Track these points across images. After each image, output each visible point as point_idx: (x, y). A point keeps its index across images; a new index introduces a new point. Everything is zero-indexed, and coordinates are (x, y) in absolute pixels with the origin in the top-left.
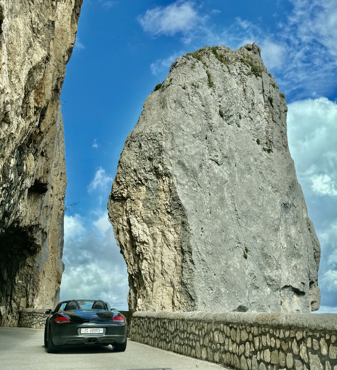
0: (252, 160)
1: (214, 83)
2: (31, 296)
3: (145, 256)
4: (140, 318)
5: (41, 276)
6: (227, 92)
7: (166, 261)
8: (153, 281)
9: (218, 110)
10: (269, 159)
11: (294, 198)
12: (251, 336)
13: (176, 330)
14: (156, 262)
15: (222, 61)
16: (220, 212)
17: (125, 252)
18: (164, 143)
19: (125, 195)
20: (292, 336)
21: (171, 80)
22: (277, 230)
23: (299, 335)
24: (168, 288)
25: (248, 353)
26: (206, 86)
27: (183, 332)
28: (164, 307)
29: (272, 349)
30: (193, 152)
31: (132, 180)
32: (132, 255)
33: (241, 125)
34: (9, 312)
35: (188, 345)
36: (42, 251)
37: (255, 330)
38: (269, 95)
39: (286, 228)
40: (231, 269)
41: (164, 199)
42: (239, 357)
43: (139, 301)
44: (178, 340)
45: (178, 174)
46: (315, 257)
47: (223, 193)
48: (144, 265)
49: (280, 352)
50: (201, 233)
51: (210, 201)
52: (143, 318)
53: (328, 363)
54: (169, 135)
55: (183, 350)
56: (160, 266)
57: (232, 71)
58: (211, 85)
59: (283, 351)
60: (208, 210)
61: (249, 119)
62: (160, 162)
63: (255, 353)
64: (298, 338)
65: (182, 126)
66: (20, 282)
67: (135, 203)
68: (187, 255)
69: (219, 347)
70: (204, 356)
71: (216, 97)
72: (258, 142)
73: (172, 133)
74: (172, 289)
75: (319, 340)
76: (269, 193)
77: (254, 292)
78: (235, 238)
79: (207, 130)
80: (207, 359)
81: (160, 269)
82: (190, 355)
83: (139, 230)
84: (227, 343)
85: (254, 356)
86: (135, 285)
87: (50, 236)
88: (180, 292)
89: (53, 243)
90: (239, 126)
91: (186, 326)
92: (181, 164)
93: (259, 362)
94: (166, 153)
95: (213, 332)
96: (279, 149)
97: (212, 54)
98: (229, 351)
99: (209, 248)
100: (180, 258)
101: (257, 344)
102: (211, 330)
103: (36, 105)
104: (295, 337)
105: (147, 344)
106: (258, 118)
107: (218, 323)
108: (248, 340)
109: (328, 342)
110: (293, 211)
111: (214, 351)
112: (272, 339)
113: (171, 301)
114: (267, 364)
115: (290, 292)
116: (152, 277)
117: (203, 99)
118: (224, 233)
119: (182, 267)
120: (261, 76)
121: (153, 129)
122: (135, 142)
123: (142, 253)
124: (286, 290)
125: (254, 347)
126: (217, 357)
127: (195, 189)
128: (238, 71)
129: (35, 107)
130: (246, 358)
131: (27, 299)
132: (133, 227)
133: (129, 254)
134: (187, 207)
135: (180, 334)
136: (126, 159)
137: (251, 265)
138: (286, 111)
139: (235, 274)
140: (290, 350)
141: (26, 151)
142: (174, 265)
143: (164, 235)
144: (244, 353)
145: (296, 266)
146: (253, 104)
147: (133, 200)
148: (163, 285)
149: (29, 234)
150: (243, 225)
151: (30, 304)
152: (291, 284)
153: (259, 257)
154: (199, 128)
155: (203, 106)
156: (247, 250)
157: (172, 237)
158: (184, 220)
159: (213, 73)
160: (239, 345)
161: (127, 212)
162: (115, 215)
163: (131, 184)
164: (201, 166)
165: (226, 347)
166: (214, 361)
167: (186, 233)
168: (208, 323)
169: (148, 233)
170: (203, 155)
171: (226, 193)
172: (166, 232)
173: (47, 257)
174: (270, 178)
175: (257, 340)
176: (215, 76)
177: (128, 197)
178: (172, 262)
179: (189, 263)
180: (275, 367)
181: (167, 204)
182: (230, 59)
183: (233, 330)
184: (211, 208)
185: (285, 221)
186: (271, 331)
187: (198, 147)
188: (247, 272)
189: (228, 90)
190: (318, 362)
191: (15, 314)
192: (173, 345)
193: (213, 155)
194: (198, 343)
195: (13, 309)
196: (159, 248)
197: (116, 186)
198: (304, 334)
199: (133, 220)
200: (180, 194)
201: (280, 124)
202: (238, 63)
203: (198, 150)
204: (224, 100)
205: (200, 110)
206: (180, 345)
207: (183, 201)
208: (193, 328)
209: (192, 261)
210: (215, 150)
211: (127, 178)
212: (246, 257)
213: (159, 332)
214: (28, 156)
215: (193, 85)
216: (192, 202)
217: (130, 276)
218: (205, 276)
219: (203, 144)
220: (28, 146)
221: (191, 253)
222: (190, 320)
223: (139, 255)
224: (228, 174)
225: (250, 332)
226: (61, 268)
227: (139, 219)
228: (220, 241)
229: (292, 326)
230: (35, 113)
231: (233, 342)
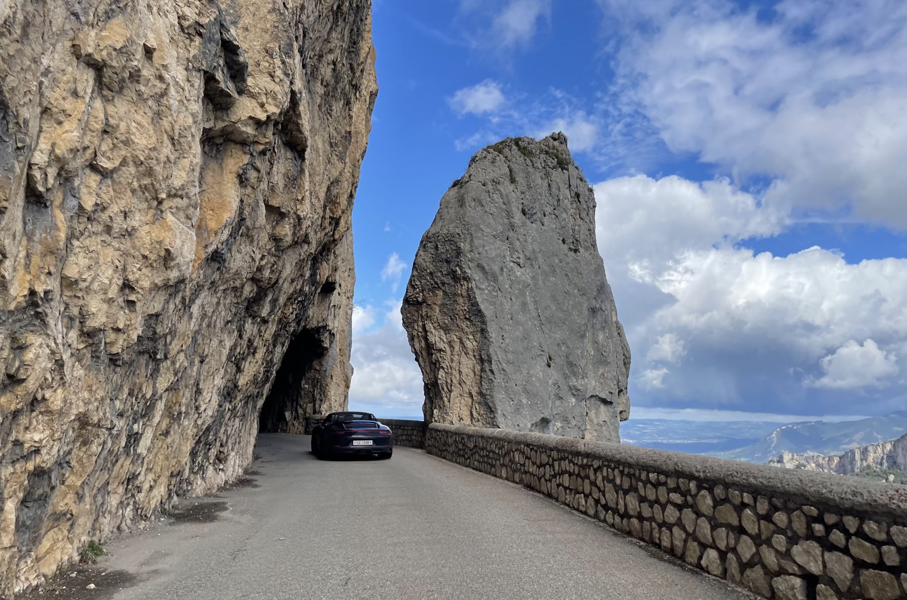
0: (557, 261)
1: (517, 179)
2: (318, 402)
3: (442, 365)
4: (437, 430)
5: (329, 380)
6: (529, 187)
7: (465, 370)
8: (450, 391)
9: (521, 208)
10: (576, 260)
11: (602, 302)
12: (551, 459)
13: (475, 446)
14: (454, 371)
15: (524, 154)
16: (521, 317)
17: (421, 359)
18: (462, 244)
19: (420, 300)
20: (589, 463)
21: (470, 176)
22: (583, 336)
23: (596, 464)
24: (466, 399)
25: (547, 477)
26: (507, 183)
27: (483, 449)
28: (461, 419)
29: (570, 475)
30: (494, 254)
31: (428, 283)
32: (427, 363)
33: (546, 224)
34: (295, 418)
35: (488, 463)
36: (330, 353)
37: (554, 454)
38: (576, 190)
39: (593, 334)
40: (534, 379)
41: (462, 305)
42: (539, 479)
43: (435, 411)
44: (477, 457)
45: (477, 278)
46: (625, 364)
47: (525, 298)
48: (441, 374)
49: (579, 478)
50: (502, 341)
51: (511, 307)
52: (440, 431)
53: (621, 492)
54: (468, 236)
55: (482, 467)
56: (458, 376)
57: (536, 165)
58: (513, 181)
59: (581, 477)
60: (509, 316)
61: (554, 216)
62: (458, 265)
63: (554, 476)
64: (595, 466)
65: (482, 226)
66: (307, 386)
67: (431, 308)
68: (486, 364)
69: (519, 468)
70: (504, 476)
71: (518, 194)
72: (564, 241)
73: (471, 234)
74: (470, 400)
75: (613, 470)
76: (575, 297)
77: (558, 403)
78: (538, 345)
79: (509, 230)
80: (507, 479)
81: (458, 378)
82: (490, 474)
83: (436, 337)
84: (527, 464)
85: (554, 480)
86: (431, 395)
87: (338, 337)
88: (479, 403)
89: (342, 345)
90: (543, 225)
91: (485, 443)
92: (480, 267)
93: (558, 485)
94: (465, 255)
95: (514, 452)
96: (587, 249)
97: (514, 147)
98: (529, 472)
99: (510, 357)
100: (479, 368)
101: (557, 468)
102: (511, 450)
103: (331, 215)
104: (592, 465)
105: (444, 458)
106: (564, 215)
107: (519, 443)
108: (548, 463)
109: (622, 473)
110: (601, 315)
111: (514, 471)
112: (571, 464)
113: (469, 413)
114: (566, 488)
115: (597, 402)
116: (449, 387)
117: (505, 197)
118: (526, 341)
119: (481, 377)
120: (567, 170)
121: (450, 229)
122: (431, 242)
123: (438, 361)
124: (593, 400)
125: (554, 470)
126: (517, 477)
127: (495, 294)
128: (543, 165)
129: (330, 217)
130: (546, 481)
131: (314, 405)
132: (429, 334)
133: (425, 362)
134: (486, 313)
135: (479, 451)
136: (422, 261)
137: (554, 375)
138: (594, 207)
139: (538, 384)
140: (588, 477)
141: (319, 260)
142: (472, 374)
143: (462, 342)
144: (544, 476)
145: (603, 374)
146: (559, 200)
147: (429, 305)
148: (461, 395)
149: (316, 336)
150: (547, 331)
151: (317, 410)
152: (597, 393)
153: (563, 365)
154: (500, 228)
155: (504, 204)
156: (550, 358)
157: (470, 345)
158: (484, 326)
159: (515, 167)
160: (539, 467)
161: (422, 317)
162: (410, 321)
163: (427, 287)
164: (502, 269)
165: (526, 468)
166: (514, 481)
167: (486, 341)
168: (509, 443)
169: (445, 340)
170: (504, 257)
171: (528, 298)
172: (464, 339)
173: (335, 360)
174: (576, 280)
175: (556, 464)
176: (517, 171)
177: (424, 301)
178: (470, 371)
179: (489, 373)
180: (573, 492)
181: (465, 310)
182: (534, 151)
183: (533, 452)
184: (512, 314)
185: (593, 327)
186: (570, 456)
187: (499, 248)
188: (550, 382)
189: (532, 186)
190: (613, 491)
191: (301, 420)
192: (472, 462)
193: (515, 256)
194: (498, 462)
195: (299, 415)
196: (457, 357)
197: (411, 289)
198: (601, 463)
199: (429, 326)
200: (479, 299)
201: (588, 221)
202: (543, 156)
203: (498, 251)
204: (527, 197)
205: (501, 208)
206: (479, 462)
207: (482, 307)
208: (493, 446)
209: (492, 371)
210: (517, 251)
211: (423, 281)
212: (549, 366)
213: (457, 447)
214: (321, 264)
215: (494, 181)
216: (492, 308)
217: (426, 386)
218: (506, 386)
219: (504, 245)
220: (321, 255)
221: (491, 362)
222: (490, 438)
223: (435, 364)
224: (531, 277)
225: (550, 456)
226: (350, 371)
227: (435, 325)
228: (521, 349)
229: (590, 453)
230: (330, 223)
231: (534, 463)
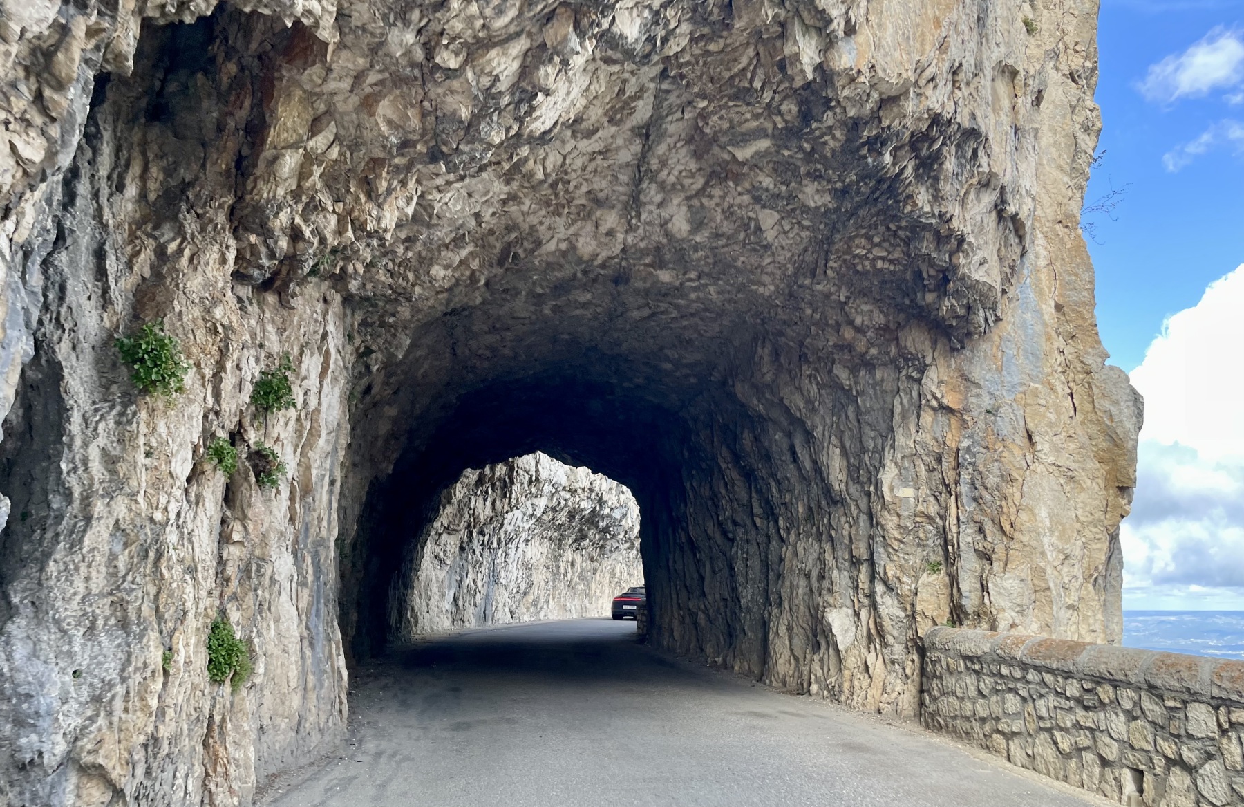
2: (969, 566)
5: (1015, 454)
34: (870, 639)
36: (1007, 327)
87: (1040, 248)
89: (1065, 285)
131: (953, 580)
151: (970, 604)
191: (898, 650)
195: (887, 624)
226: (1126, 410)
